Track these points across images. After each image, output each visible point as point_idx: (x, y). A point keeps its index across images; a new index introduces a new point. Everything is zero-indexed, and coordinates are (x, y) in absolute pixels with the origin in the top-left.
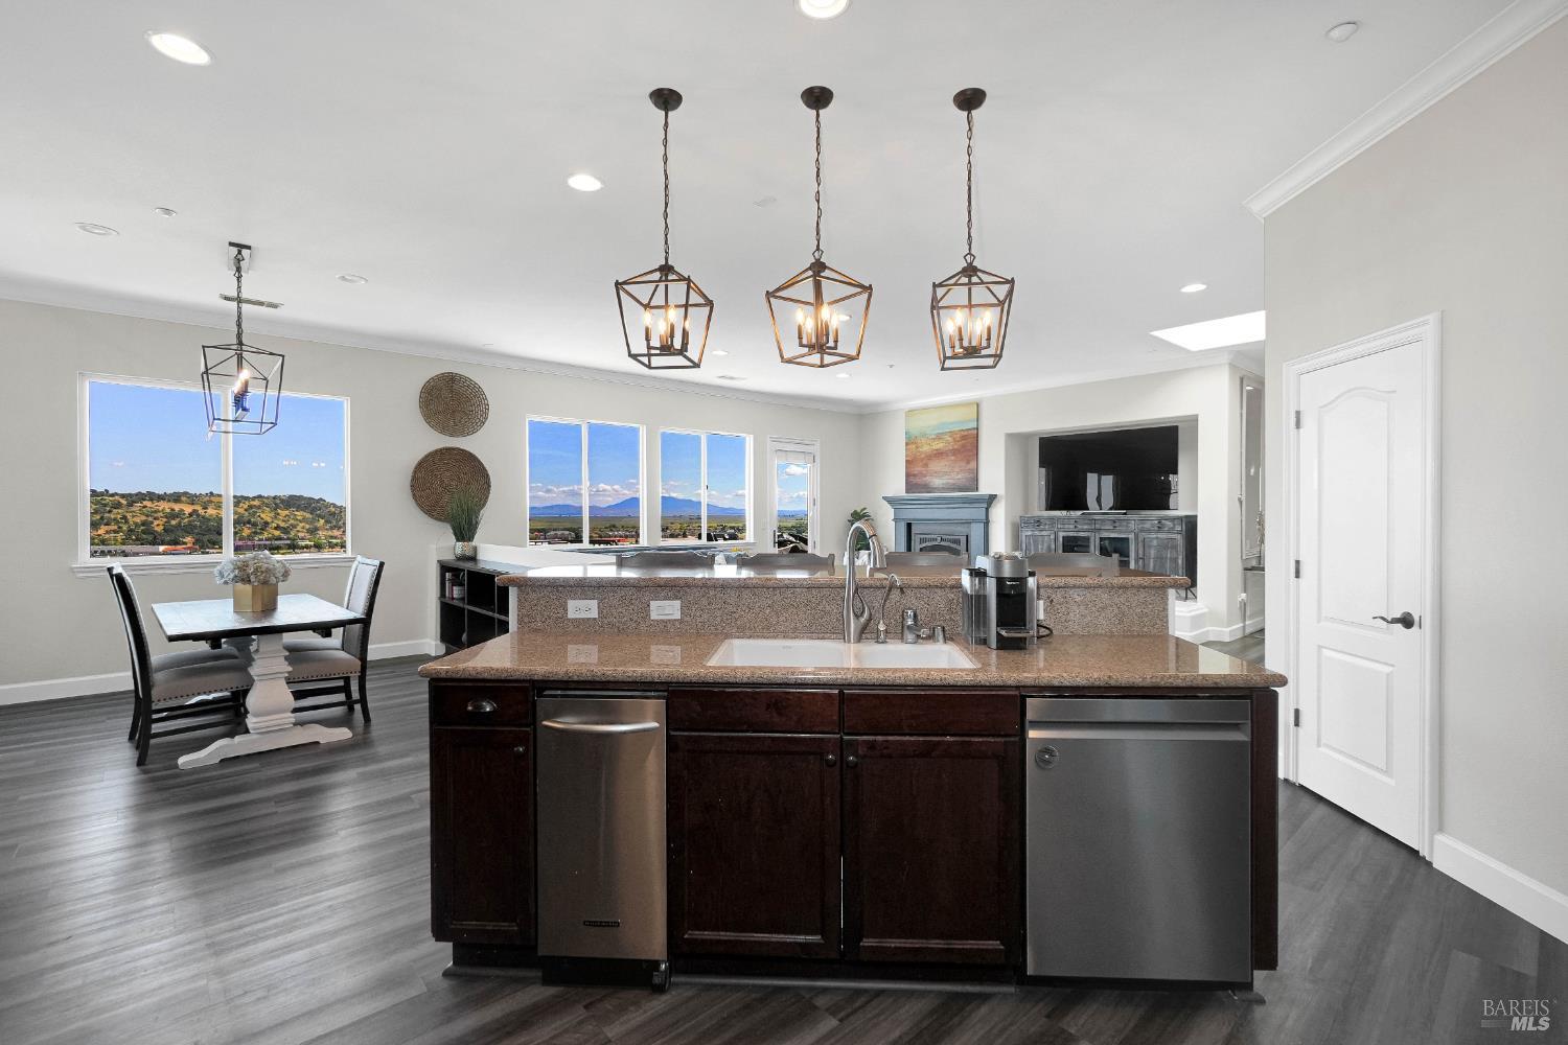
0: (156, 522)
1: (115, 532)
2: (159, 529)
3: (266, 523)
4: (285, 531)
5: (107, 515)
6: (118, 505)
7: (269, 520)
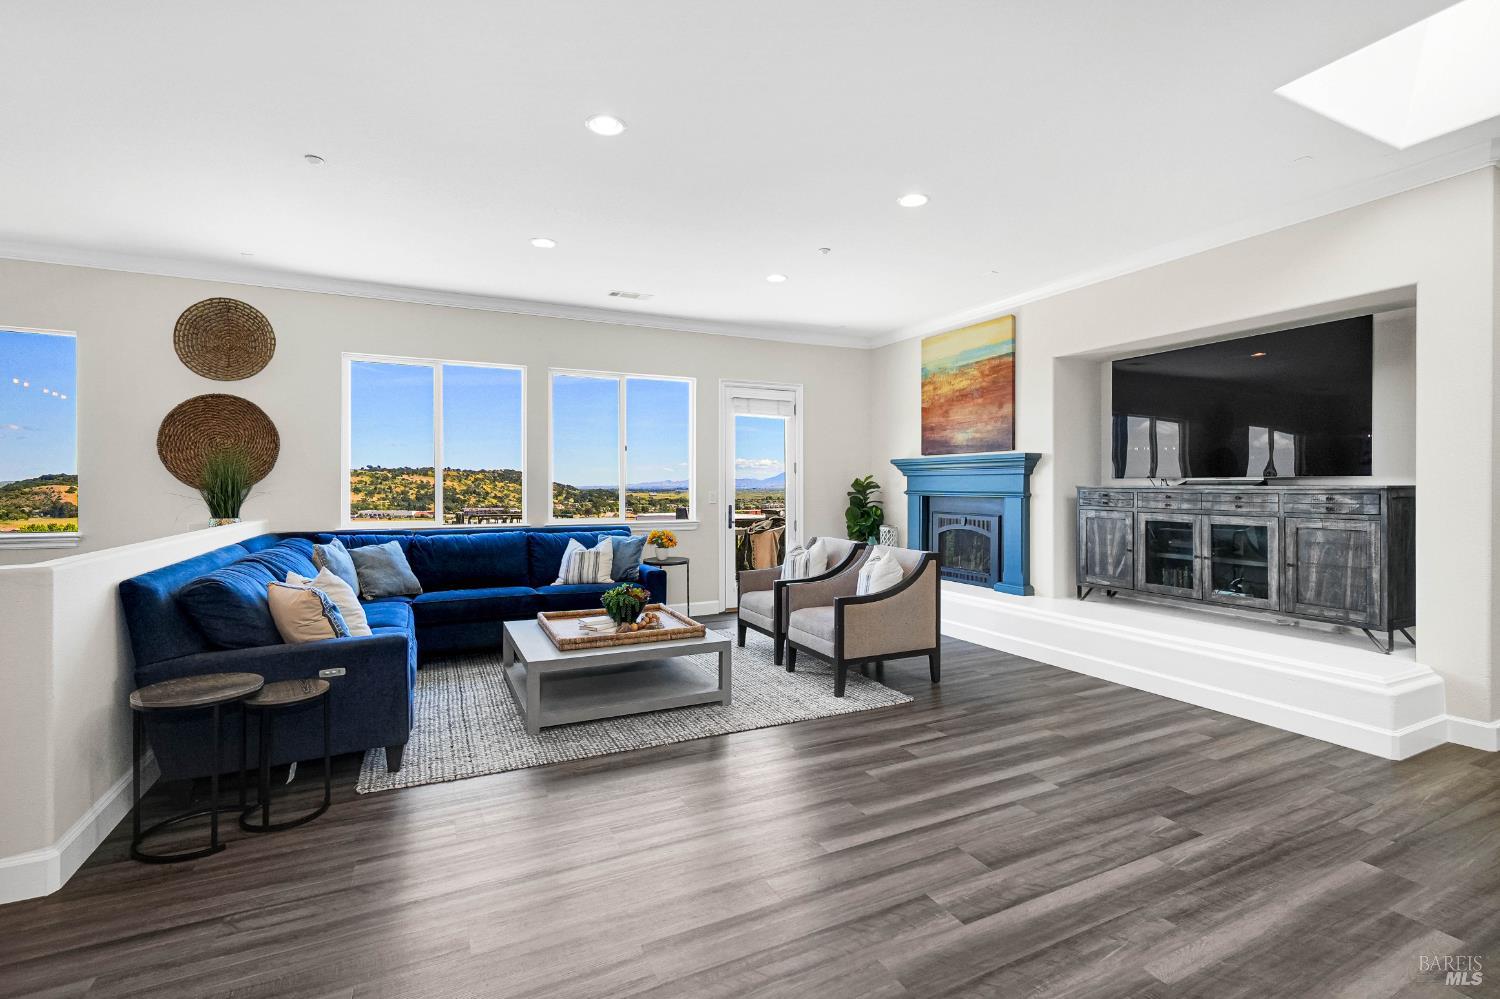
0: (411, 492)
1: (384, 499)
2: (413, 497)
3: (487, 493)
4: (501, 499)
5: (379, 486)
6: (386, 479)
7: (489, 490)
